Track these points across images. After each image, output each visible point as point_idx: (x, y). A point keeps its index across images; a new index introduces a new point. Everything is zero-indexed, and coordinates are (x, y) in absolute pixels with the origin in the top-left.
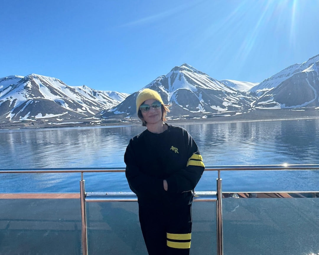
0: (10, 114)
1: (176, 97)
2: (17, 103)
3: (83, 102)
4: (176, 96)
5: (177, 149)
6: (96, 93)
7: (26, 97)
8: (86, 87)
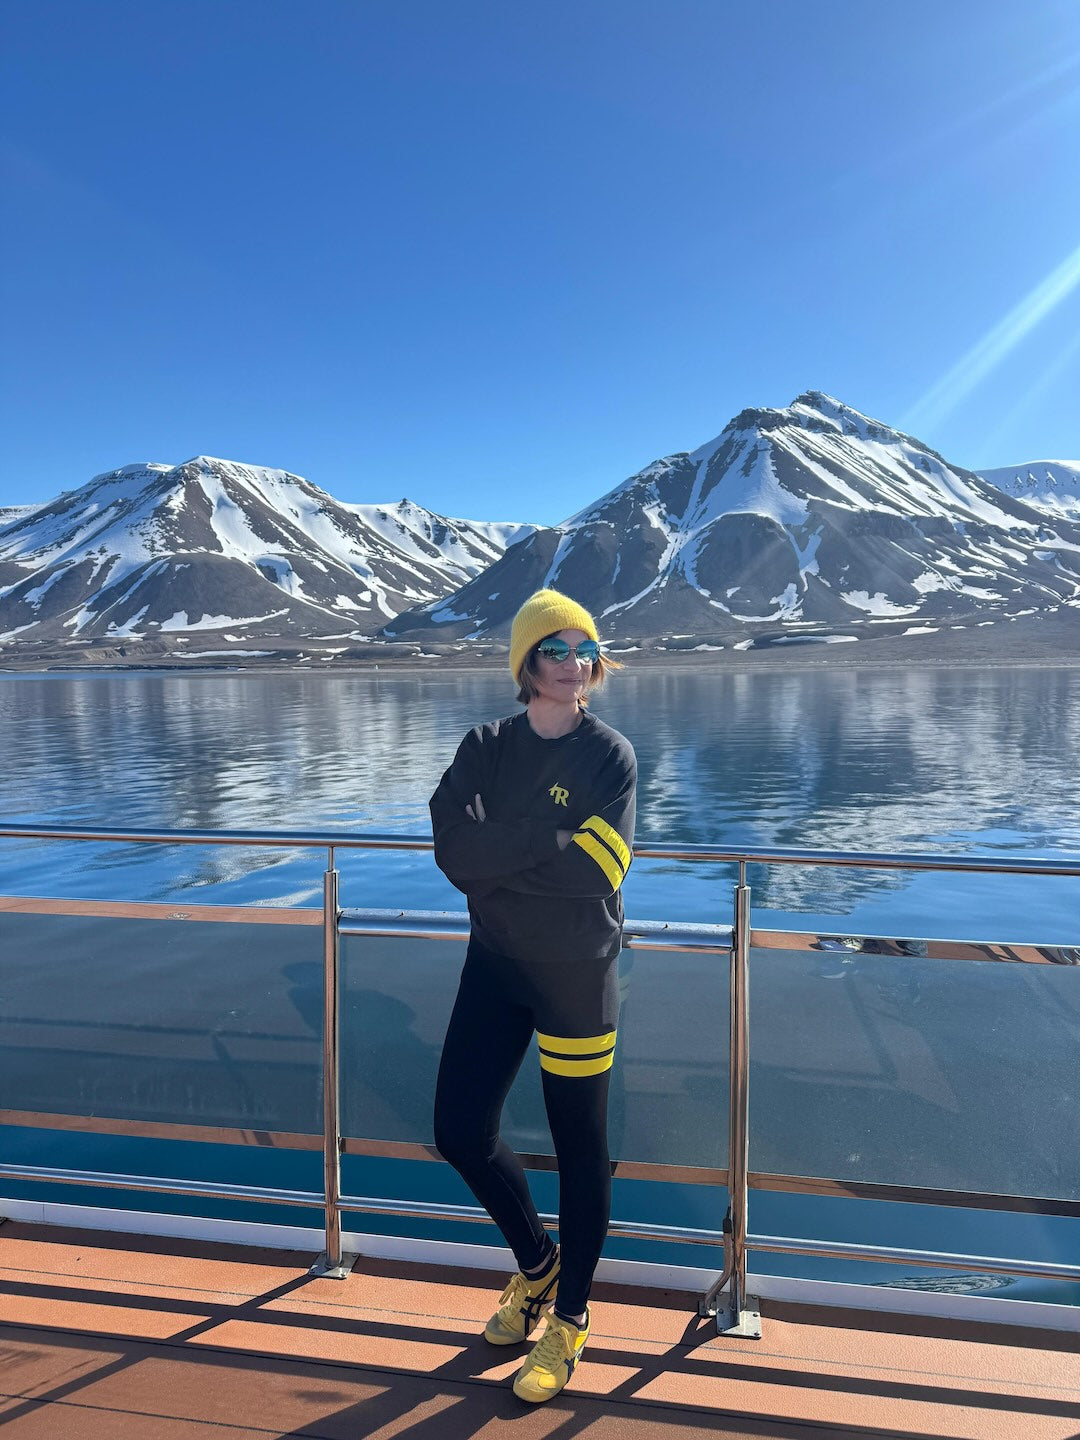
0: (80, 613)
1: (697, 551)
2: (116, 572)
3: (370, 570)
4: (701, 546)
5: (567, 793)
6: (448, 533)
7: (152, 549)
8: (413, 506)
